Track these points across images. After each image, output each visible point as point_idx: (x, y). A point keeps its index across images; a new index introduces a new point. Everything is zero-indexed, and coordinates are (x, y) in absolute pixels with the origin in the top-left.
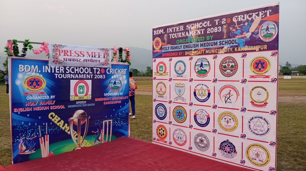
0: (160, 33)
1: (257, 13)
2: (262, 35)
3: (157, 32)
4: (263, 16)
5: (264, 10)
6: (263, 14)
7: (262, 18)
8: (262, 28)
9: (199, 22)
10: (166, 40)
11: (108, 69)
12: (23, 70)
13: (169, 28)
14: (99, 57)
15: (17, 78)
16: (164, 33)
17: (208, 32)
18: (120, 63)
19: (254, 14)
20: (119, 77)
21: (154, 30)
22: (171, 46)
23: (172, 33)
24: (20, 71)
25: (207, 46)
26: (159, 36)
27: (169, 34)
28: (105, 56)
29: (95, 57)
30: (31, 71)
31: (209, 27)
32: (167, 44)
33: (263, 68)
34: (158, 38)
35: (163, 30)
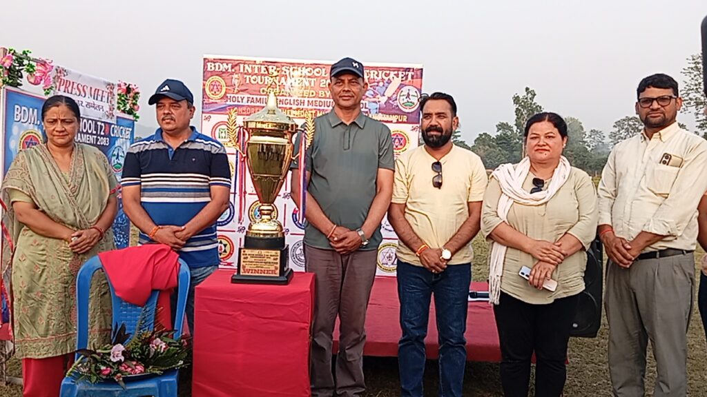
0: (224, 70)
1: (396, 72)
2: (402, 102)
3: (215, 66)
4: (404, 79)
5: (405, 71)
6: (403, 76)
7: (402, 81)
8: (402, 94)
9: (307, 66)
10: (237, 85)
11: (113, 126)
12: (19, 117)
13: (244, 64)
14: (102, 101)
15: (11, 134)
16: (233, 70)
17: (321, 86)
18: (126, 116)
19: (392, 74)
20: (123, 144)
21: (209, 62)
22: (249, 96)
23: (250, 74)
24: (16, 119)
25: (320, 106)
26: (220, 74)
27: (245, 76)
28: (110, 98)
29: (97, 99)
30: (29, 121)
31: (324, 78)
32: (239, 91)
33: (401, 144)
34: (217, 77)
35: (230, 66)
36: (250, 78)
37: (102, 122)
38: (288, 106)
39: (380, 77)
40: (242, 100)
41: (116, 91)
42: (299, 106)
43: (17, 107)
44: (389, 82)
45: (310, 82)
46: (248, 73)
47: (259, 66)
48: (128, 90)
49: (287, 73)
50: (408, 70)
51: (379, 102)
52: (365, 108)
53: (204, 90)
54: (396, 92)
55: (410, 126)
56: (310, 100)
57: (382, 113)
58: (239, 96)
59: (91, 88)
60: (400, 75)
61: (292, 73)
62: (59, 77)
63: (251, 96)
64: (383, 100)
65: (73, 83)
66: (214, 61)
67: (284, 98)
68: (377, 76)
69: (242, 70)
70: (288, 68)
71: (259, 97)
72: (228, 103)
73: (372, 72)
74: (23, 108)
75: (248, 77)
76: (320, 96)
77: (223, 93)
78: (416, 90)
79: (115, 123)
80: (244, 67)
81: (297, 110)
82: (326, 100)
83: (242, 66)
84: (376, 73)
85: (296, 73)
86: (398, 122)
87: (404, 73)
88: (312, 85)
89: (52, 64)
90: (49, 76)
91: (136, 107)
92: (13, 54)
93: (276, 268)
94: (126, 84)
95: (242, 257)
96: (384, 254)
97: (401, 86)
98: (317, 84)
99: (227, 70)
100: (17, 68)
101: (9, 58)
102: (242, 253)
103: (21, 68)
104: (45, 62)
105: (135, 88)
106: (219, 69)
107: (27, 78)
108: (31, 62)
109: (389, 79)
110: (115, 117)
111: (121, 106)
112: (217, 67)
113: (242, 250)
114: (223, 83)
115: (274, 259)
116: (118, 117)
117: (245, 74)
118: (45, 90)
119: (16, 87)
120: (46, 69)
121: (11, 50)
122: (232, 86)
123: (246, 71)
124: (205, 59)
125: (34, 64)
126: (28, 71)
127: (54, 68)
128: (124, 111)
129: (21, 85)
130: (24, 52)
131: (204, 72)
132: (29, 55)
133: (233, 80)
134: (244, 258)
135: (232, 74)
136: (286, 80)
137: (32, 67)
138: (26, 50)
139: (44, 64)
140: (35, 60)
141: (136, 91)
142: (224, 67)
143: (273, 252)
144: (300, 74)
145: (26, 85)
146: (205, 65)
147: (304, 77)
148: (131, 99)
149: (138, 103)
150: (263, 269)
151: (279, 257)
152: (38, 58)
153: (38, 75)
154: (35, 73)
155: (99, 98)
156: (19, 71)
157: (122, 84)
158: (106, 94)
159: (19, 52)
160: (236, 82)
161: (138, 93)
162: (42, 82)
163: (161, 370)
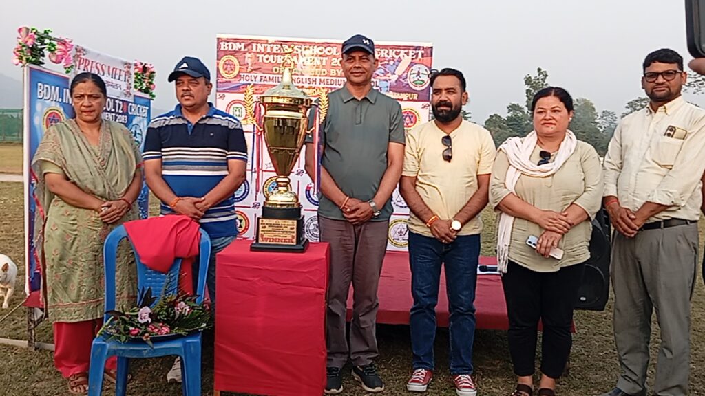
0: (237, 50)
1: (406, 51)
2: (412, 80)
3: (228, 46)
4: (414, 57)
6: (413, 54)
7: (412, 59)
8: (412, 72)
9: (318, 45)
10: (250, 64)
11: (130, 104)
12: (42, 94)
13: (257, 43)
14: (119, 79)
15: (35, 111)
16: (246, 50)
17: (333, 64)
18: (143, 95)
19: (403, 52)
20: (140, 122)
21: (222, 41)
22: (262, 75)
23: (263, 53)
24: (39, 97)
25: (332, 84)
26: (234, 53)
27: (258, 55)
28: (127, 77)
29: (115, 78)
30: (51, 99)
31: (335, 56)
32: (252, 70)
33: (412, 122)
34: (230, 56)
35: (243, 45)
36: (262, 58)
37: (120, 100)
38: (300, 85)
39: (390, 56)
40: (255, 78)
41: (133, 71)
42: (311, 85)
43: (39, 84)
44: (400, 60)
45: (321, 61)
46: (260, 53)
47: (272, 45)
48: (145, 69)
49: (299, 52)
50: (418, 48)
51: (390, 80)
52: (377, 86)
53: (218, 69)
54: (407, 71)
55: (420, 104)
56: (322, 78)
57: (393, 91)
58: (253, 74)
59: (109, 67)
60: (411, 54)
61: (304, 52)
62: (78, 56)
63: (264, 75)
64: (394, 78)
65: (92, 62)
66: (227, 41)
67: (297, 77)
68: (388, 54)
69: (254, 50)
70: (300, 47)
71: (271, 76)
72: (242, 82)
73: (382, 50)
74: (46, 86)
75: (261, 56)
76: (331, 74)
77: (236, 72)
78: (426, 68)
79: (133, 101)
80: (257, 46)
81: (310, 88)
82: (337, 79)
83: (254, 45)
84: (387, 51)
85: (308, 52)
86: (409, 100)
87: (414, 51)
88: (324, 64)
89: (71, 43)
90: (69, 55)
91: (152, 86)
92: (35, 33)
93: (293, 237)
94: (142, 64)
95: (261, 226)
96: (396, 230)
97: (411, 64)
98: (329, 63)
99: (240, 49)
100: (39, 47)
101: (31, 37)
102: (260, 222)
103: (42, 47)
104: (65, 41)
105: (150, 67)
106: (232, 48)
107: (49, 56)
108: (52, 41)
109: (399, 58)
110: (132, 96)
111: (138, 85)
112: (230, 47)
113: (260, 220)
114: (236, 62)
115: (291, 229)
116: (135, 96)
117: (258, 53)
118: (65, 68)
119: (38, 65)
120: (67, 48)
121: (33, 29)
122: (245, 65)
123: (258, 51)
124: (218, 39)
125: (55, 43)
126: (49, 50)
127: (74, 47)
128: (140, 90)
129: (43, 63)
130: (45, 32)
131: (218, 52)
132: (50, 34)
133: (246, 59)
134: (263, 227)
135: (245, 53)
136: (298, 59)
137: (54, 46)
138: (47, 29)
139: (63, 43)
140: (55, 39)
141: (152, 70)
142: (237, 46)
143: (290, 222)
144: (312, 53)
145: (48, 64)
146: (219, 45)
147: (316, 56)
148: (147, 78)
149: (153, 82)
150: (280, 238)
151: (295, 227)
152: (58, 37)
153: (59, 53)
154: (56, 52)
155: (117, 77)
156: (41, 50)
157: (138, 64)
158: (123, 73)
159: (41, 31)
160: (248, 61)
161: (154, 72)
162: (63, 61)
163: (186, 331)
